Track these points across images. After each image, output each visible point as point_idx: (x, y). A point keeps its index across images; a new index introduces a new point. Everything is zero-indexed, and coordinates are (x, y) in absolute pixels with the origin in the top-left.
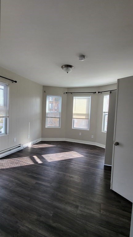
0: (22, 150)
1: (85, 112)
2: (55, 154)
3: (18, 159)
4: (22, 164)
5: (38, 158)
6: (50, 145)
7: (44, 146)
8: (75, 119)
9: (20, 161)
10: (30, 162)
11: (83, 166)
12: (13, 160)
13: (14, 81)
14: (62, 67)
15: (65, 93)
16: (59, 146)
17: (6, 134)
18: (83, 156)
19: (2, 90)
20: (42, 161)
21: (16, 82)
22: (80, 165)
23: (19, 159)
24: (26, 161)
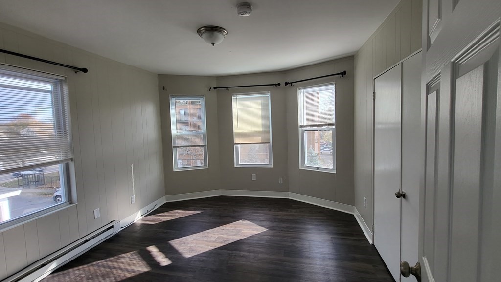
0: (117, 236)
1: (259, 128)
2: (200, 234)
3: (110, 263)
4: (120, 276)
5: (160, 251)
6: (187, 211)
7: (174, 216)
8: (239, 145)
9: (115, 268)
10: (141, 266)
11: (268, 256)
12: (96, 268)
13: (80, 70)
14: (199, 31)
15: (212, 88)
16: (209, 210)
17: (71, 203)
18: (265, 230)
19: (49, 95)
20: (170, 259)
21: (85, 70)
22: (260, 256)
23: (111, 261)
24: (129, 265)
